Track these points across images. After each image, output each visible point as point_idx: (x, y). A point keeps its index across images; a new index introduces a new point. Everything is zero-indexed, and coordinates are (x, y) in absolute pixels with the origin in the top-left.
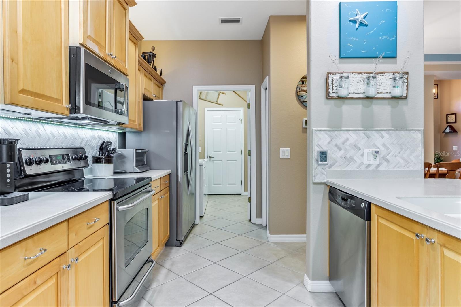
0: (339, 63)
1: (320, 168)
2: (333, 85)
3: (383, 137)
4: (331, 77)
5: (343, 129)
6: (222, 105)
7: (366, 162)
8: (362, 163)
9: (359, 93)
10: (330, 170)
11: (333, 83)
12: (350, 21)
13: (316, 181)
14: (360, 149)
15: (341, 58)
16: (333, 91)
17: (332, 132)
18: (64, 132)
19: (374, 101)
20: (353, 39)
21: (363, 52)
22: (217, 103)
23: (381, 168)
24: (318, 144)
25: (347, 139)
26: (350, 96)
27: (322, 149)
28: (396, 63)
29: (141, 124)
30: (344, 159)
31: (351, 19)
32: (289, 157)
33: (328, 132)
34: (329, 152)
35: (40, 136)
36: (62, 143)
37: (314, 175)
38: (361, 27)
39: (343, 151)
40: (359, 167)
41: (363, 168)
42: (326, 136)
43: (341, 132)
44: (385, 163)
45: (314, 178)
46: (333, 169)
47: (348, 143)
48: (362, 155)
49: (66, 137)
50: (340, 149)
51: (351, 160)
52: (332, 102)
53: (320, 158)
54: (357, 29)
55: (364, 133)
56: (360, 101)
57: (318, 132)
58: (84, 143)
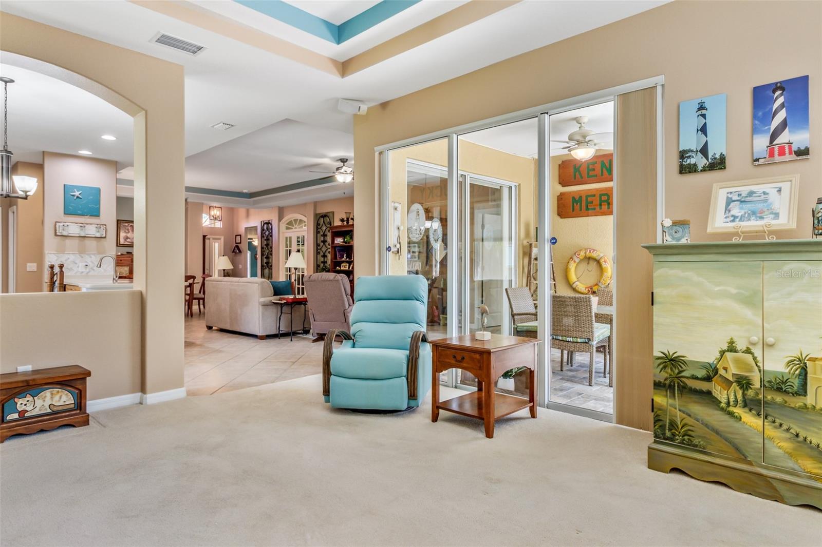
0: (64, 216)
3: (91, 257)
4: (58, 224)
5: (66, 252)
7: (81, 271)
8: (78, 271)
9: (76, 234)
11: (59, 228)
14: (76, 264)
15: (65, 214)
16: (59, 232)
17: (58, 254)
19: (85, 238)
20: (73, 205)
21: (79, 211)
23: (90, 274)
24: (49, 261)
25: (69, 258)
26: (70, 235)
28: (99, 219)
30: (66, 269)
31: (72, 194)
32: (36, 270)
33: (56, 254)
37: (46, 277)
38: (78, 199)
40: (76, 273)
41: (78, 274)
42: (55, 256)
43: (65, 254)
44: (92, 271)
47: (69, 260)
48: (78, 267)
52: (59, 237)
55: (79, 255)
56: (78, 238)
57: (49, 254)
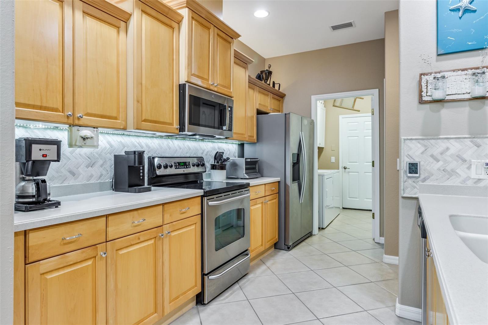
0: (437, 61)
1: (410, 181)
2: (427, 87)
4: (424, 78)
5: (441, 137)
6: (359, 111)
7: (475, 176)
8: (469, 178)
9: (464, 94)
10: (424, 183)
11: (427, 86)
12: (450, 10)
13: (405, 195)
14: (464, 161)
15: (438, 55)
16: (428, 95)
17: (426, 141)
18: (188, 145)
21: (470, 43)
22: (353, 109)
24: (408, 155)
25: (448, 149)
26: (448, 98)
27: (412, 160)
29: (255, 137)
30: (443, 172)
31: (452, 7)
33: (421, 141)
34: (422, 163)
35: (170, 148)
36: (187, 153)
37: (402, 188)
38: (467, 15)
39: (441, 163)
40: (464, 181)
41: (470, 183)
42: (419, 145)
43: (439, 140)
45: (402, 192)
46: (428, 183)
47: (449, 153)
48: (469, 168)
49: (190, 149)
50: (438, 161)
51: (452, 173)
52: (427, 106)
53: (409, 170)
54: (460, 18)
55: (472, 142)
56: (467, 103)
57: (408, 141)
58: (205, 153)
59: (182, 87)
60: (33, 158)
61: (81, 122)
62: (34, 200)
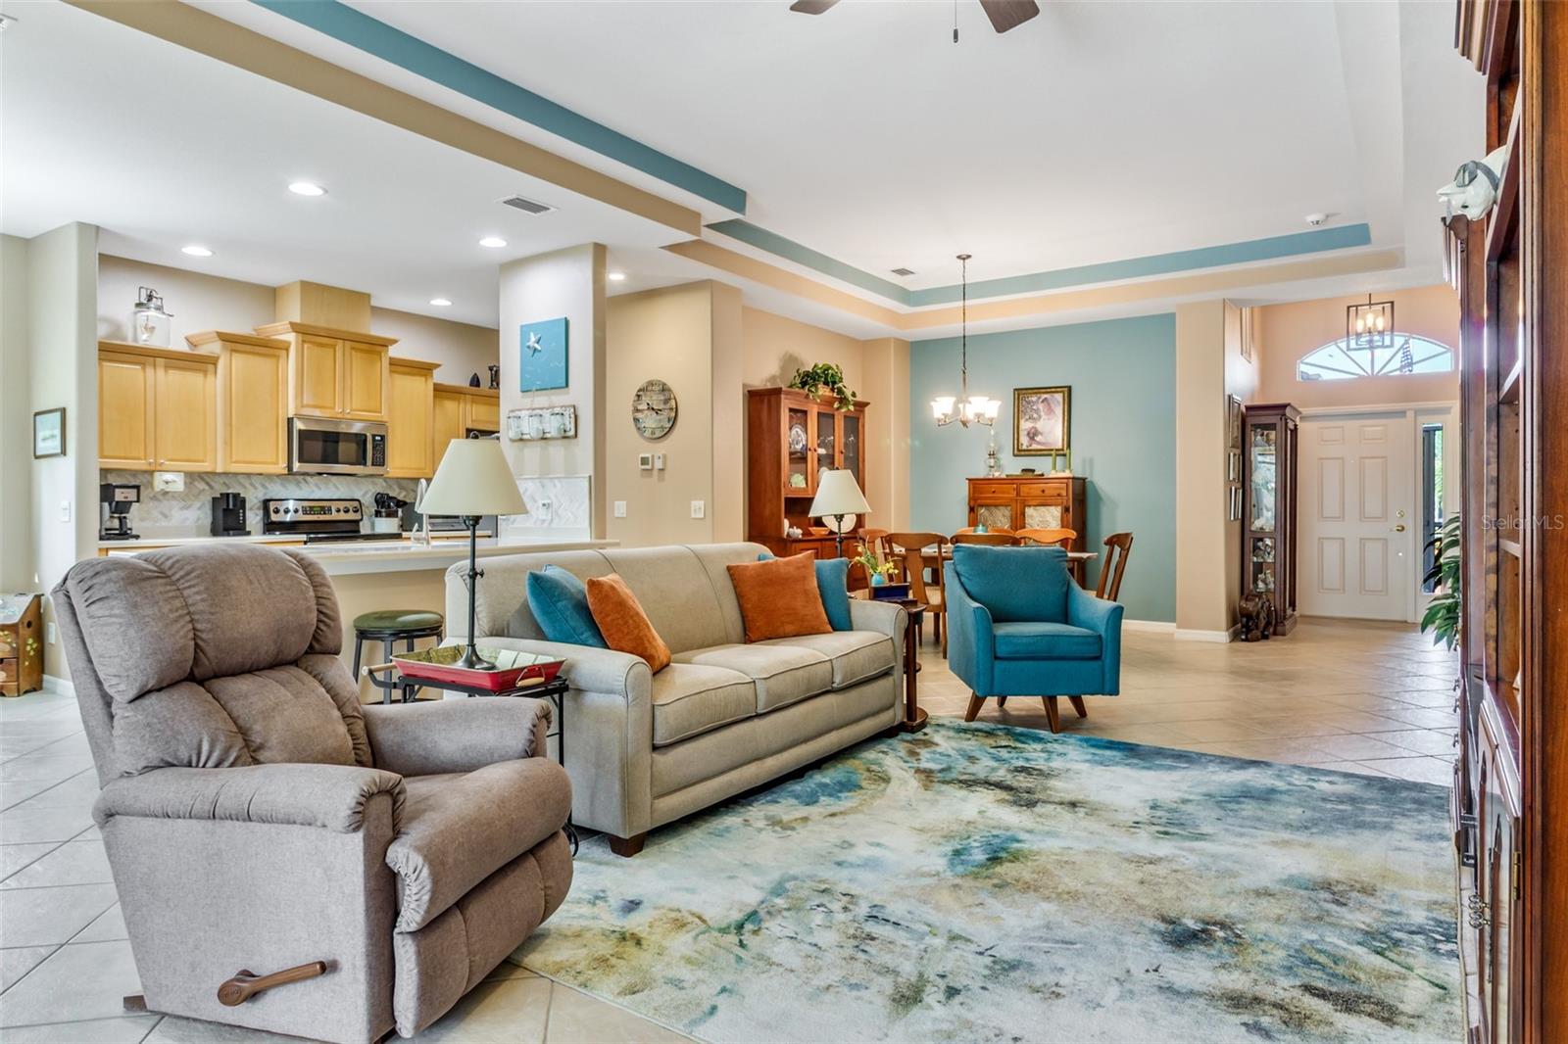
0: (521, 397)
3: (555, 486)
5: (523, 477)
7: (541, 517)
8: (538, 519)
9: (534, 433)
14: (535, 502)
15: (523, 392)
20: (529, 368)
21: (538, 383)
23: (554, 525)
28: (568, 394)
31: (527, 345)
38: (536, 354)
44: (557, 519)
47: (527, 494)
48: (538, 509)
55: (538, 481)
56: (538, 442)
59: (290, 421)
60: (117, 499)
61: (164, 468)
62: (117, 532)
